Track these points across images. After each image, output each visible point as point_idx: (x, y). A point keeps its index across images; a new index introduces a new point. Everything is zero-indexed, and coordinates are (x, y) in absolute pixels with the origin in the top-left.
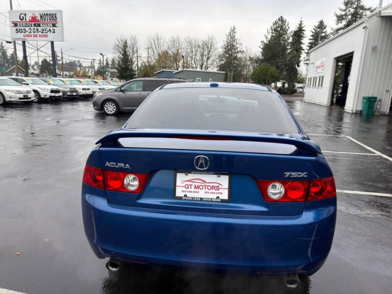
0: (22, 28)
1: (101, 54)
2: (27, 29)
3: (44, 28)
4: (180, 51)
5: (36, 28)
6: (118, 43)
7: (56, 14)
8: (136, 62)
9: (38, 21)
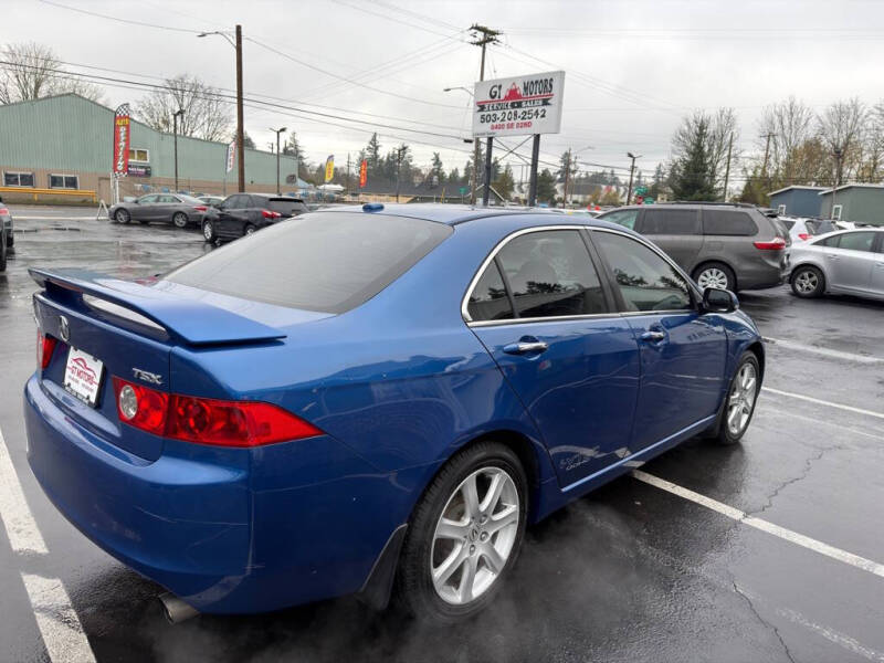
0: (491, 113)
1: (630, 155)
2: (499, 114)
3: (527, 110)
4: (855, 138)
5: (513, 111)
6: (686, 128)
7: (551, 80)
8: (725, 170)
9: (519, 97)
